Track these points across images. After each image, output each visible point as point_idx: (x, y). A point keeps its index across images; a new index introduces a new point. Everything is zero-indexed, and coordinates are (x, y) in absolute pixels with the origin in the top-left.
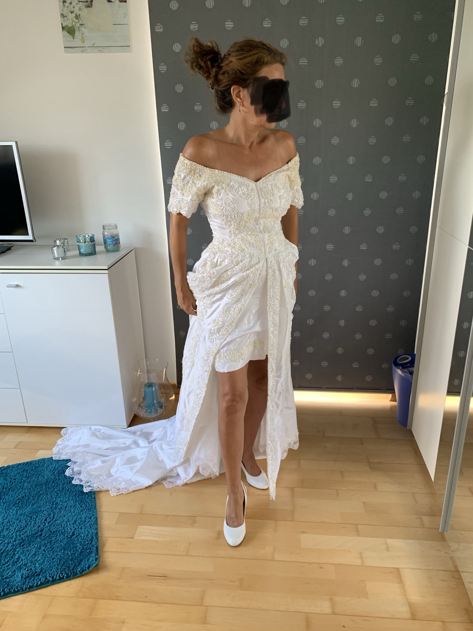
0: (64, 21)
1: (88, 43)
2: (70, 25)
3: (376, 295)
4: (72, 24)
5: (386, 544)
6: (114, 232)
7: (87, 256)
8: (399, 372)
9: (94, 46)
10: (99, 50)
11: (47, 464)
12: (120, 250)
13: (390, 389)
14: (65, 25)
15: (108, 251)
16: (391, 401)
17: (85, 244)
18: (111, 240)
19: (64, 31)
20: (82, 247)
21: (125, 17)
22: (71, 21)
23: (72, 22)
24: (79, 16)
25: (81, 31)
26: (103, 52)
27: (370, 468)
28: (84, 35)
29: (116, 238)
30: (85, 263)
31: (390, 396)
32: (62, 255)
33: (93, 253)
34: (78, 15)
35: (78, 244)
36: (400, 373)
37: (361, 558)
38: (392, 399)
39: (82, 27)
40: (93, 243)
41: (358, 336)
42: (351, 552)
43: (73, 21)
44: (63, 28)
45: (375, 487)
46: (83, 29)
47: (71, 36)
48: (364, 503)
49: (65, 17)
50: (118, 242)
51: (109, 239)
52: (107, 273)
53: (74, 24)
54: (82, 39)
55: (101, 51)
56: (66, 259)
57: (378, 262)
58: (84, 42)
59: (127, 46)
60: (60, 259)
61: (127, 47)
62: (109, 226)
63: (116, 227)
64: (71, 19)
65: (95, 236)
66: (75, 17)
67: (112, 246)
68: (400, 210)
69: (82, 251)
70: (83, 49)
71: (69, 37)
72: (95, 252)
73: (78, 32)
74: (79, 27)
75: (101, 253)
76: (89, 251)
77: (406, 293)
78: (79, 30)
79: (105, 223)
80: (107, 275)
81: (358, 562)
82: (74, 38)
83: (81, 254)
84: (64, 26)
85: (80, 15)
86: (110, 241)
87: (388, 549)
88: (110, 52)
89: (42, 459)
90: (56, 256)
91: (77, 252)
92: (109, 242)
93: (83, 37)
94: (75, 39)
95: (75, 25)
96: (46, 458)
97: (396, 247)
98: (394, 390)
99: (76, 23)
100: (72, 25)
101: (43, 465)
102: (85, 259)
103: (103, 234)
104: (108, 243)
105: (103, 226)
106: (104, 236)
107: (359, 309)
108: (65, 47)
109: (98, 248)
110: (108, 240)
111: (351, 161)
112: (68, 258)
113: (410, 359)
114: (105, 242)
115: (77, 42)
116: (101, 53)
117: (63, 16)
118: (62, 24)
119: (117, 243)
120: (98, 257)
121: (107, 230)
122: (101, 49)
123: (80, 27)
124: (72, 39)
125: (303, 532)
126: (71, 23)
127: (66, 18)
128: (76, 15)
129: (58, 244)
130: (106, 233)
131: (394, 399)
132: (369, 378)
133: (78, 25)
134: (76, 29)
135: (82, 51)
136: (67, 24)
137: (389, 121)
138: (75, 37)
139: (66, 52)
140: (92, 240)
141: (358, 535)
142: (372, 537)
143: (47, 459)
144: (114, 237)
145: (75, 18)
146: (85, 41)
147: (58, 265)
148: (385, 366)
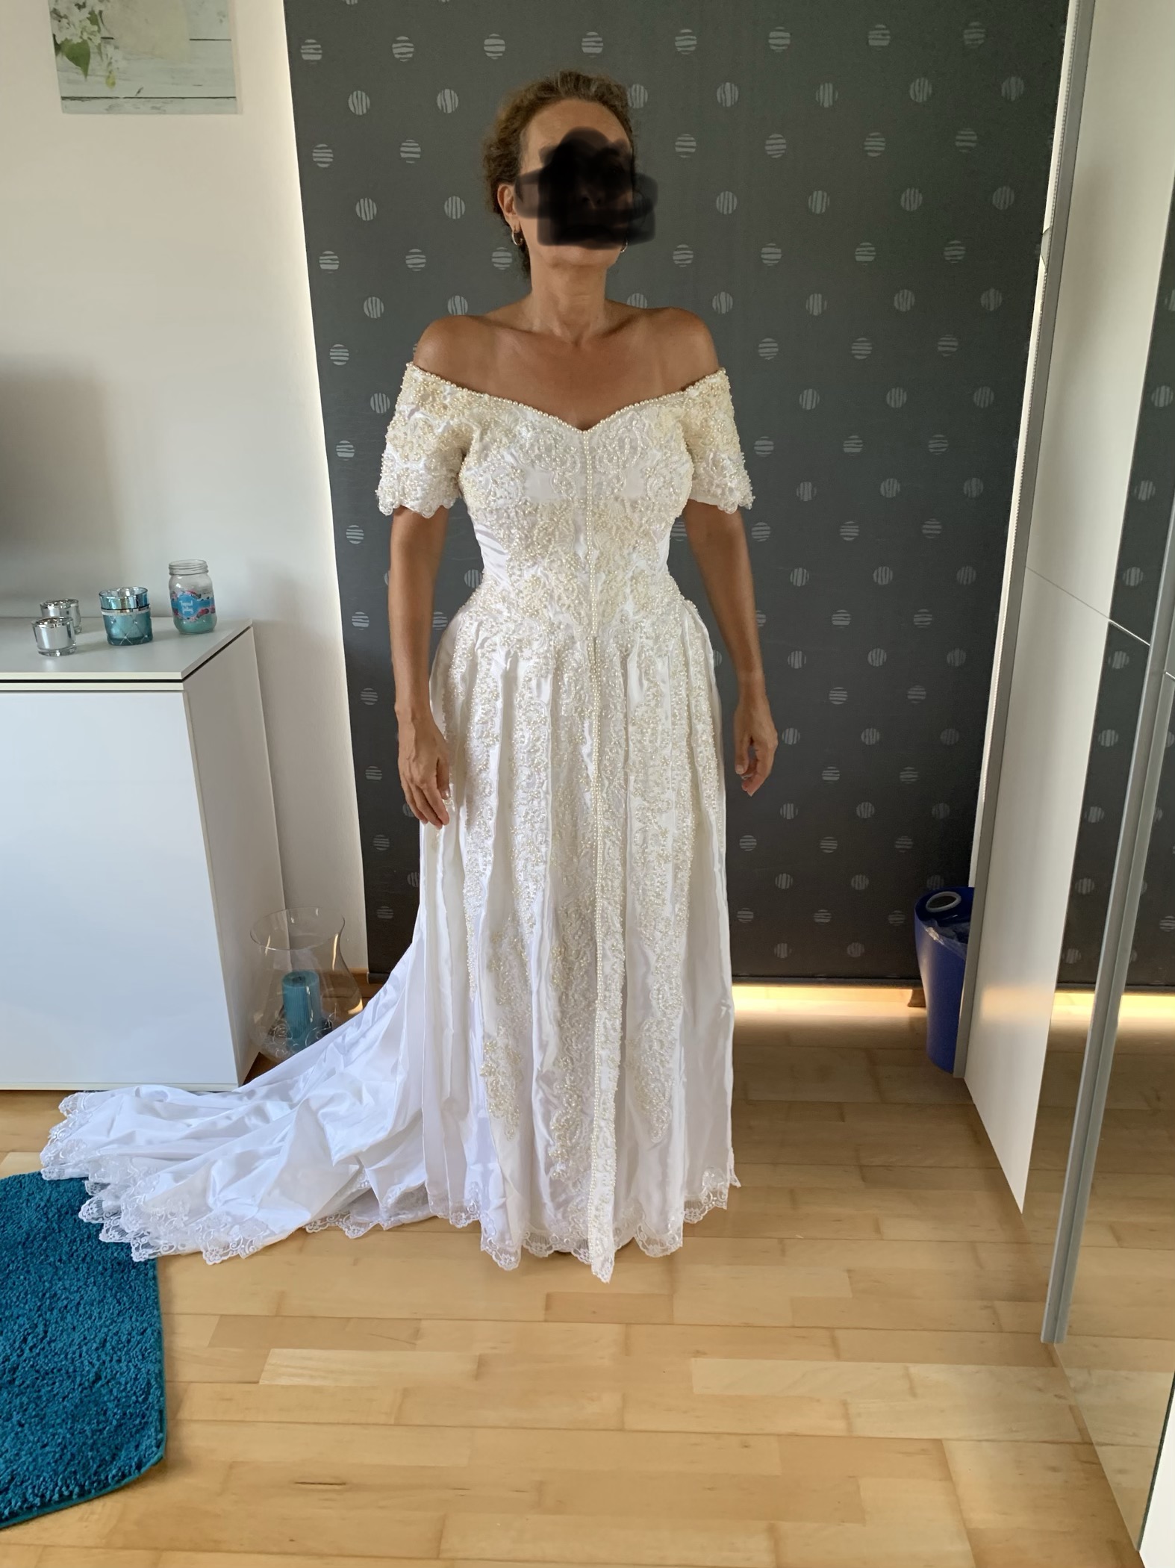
0: (60, 28)
1: (122, 89)
2: (77, 40)
3: (873, 741)
4: (81, 37)
5: (908, 1376)
6: (201, 582)
7: (129, 644)
8: (931, 935)
9: (139, 96)
10: (153, 108)
11: (27, 1189)
12: (216, 627)
13: (908, 977)
14: (63, 39)
15: (183, 632)
16: (910, 1005)
17: (122, 614)
18: (191, 604)
19: (60, 55)
20: (115, 621)
21: (221, 21)
22: (80, 30)
23: (82, 32)
24: (99, 18)
25: (104, 56)
26: (164, 112)
27: (864, 1179)
28: (115, 66)
29: (204, 597)
30: (125, 663)
31: (908, 993)
32: (63, 643)
33: (143, 637)
34: (97, 12)
35: (104, 613)
36: (935, 938)
37: (847, 1416)
38: (914, 1002)
39: (108, 46)
40: (143, 612)
41: (829, 845)
42: (818, 1401)
43: (84, 29)
44: (58, 48)
45: (877, 1229)
46: (109, 50)
47: (79, 70)
48: (849, 1271)
49: (61, 17)
50: (209, 608)
51: (188, 600)
52: (182, 689)
53: (85, 36)
54: (109, 77)
55: (159, 110)
56: (73, 653)
57: (877, 657)
58: (114, 84)
59: (228, 98)
60: (58, 654)
61: (227, 100)
62: (186, 567)
63: (205, 570)
64: (77, 24)
65: (148, 593)
66: (88, 18)
67: (193, 618)
68: (932, 527)
69: (115, 631)
70: (111, 103)
71: (75, 72)
72: (150, 634)
73: (99, 58)
74: (100, 45)
75: (166, 636)
76: (134, 632)
77: (949, 736)
78: (100, 53)
79: (176, 558)
80: (181, 694)
81: (838, 1427)
82: (86, 73)
83: (113, 641)
84: (59, 42)
85: (104, 14)
86: (190, 607)
87: (913, 1392)
88: (183, 112)
89: (15, 1178)
90: (47, 646)
91: (104, 635)
92: (188, 610)
93: (110, 72)
94: (88, 77)
95: (91, 39)
96: (26, 1173)
97: (922, 619)
98: (920, 978)
99: (92, 33)
100: (80, 41)
101: (16, 1192)
102: (123, 653)
103: (170, 587)
104: (184, 610)
105: (171, 568)
106: (173, 594)
107: (830, 775)
108: (63, 98)
109: (157, 625)
110: (183, 604)
111: (809, 403)
112: (80, 652)
113: (958, 900)
114: (176, 610)
115: (94, 85)
116: (160, 113)
117: (56, 14)
118: (54, 36)
119: (207, 611)
120: (157, 647)
121: (180, 578)
122: (158, 103)
123: (102, 45)
124: (82, 77)
125: (698, 1353)
126: (80, 34)
127: (64, 21)
128: (92, 13)
129: (52, 615)
130: (178, 585)
131: (917, 1002)
132: (855, 950)
133: (97, 40)
134: (91, 50)
135: (110, 110)
136: (69, 38)
137: (904, 301)
138: (89, 72)
139: (65, 110)
140: (142, 602)
141: (838, 1356)
142: (872, 1360)
143: (29, 1175)
144: (200, 596)
145: (88, 22)
146: (117, 81)
147: (51, 669)
148: (896, 918)
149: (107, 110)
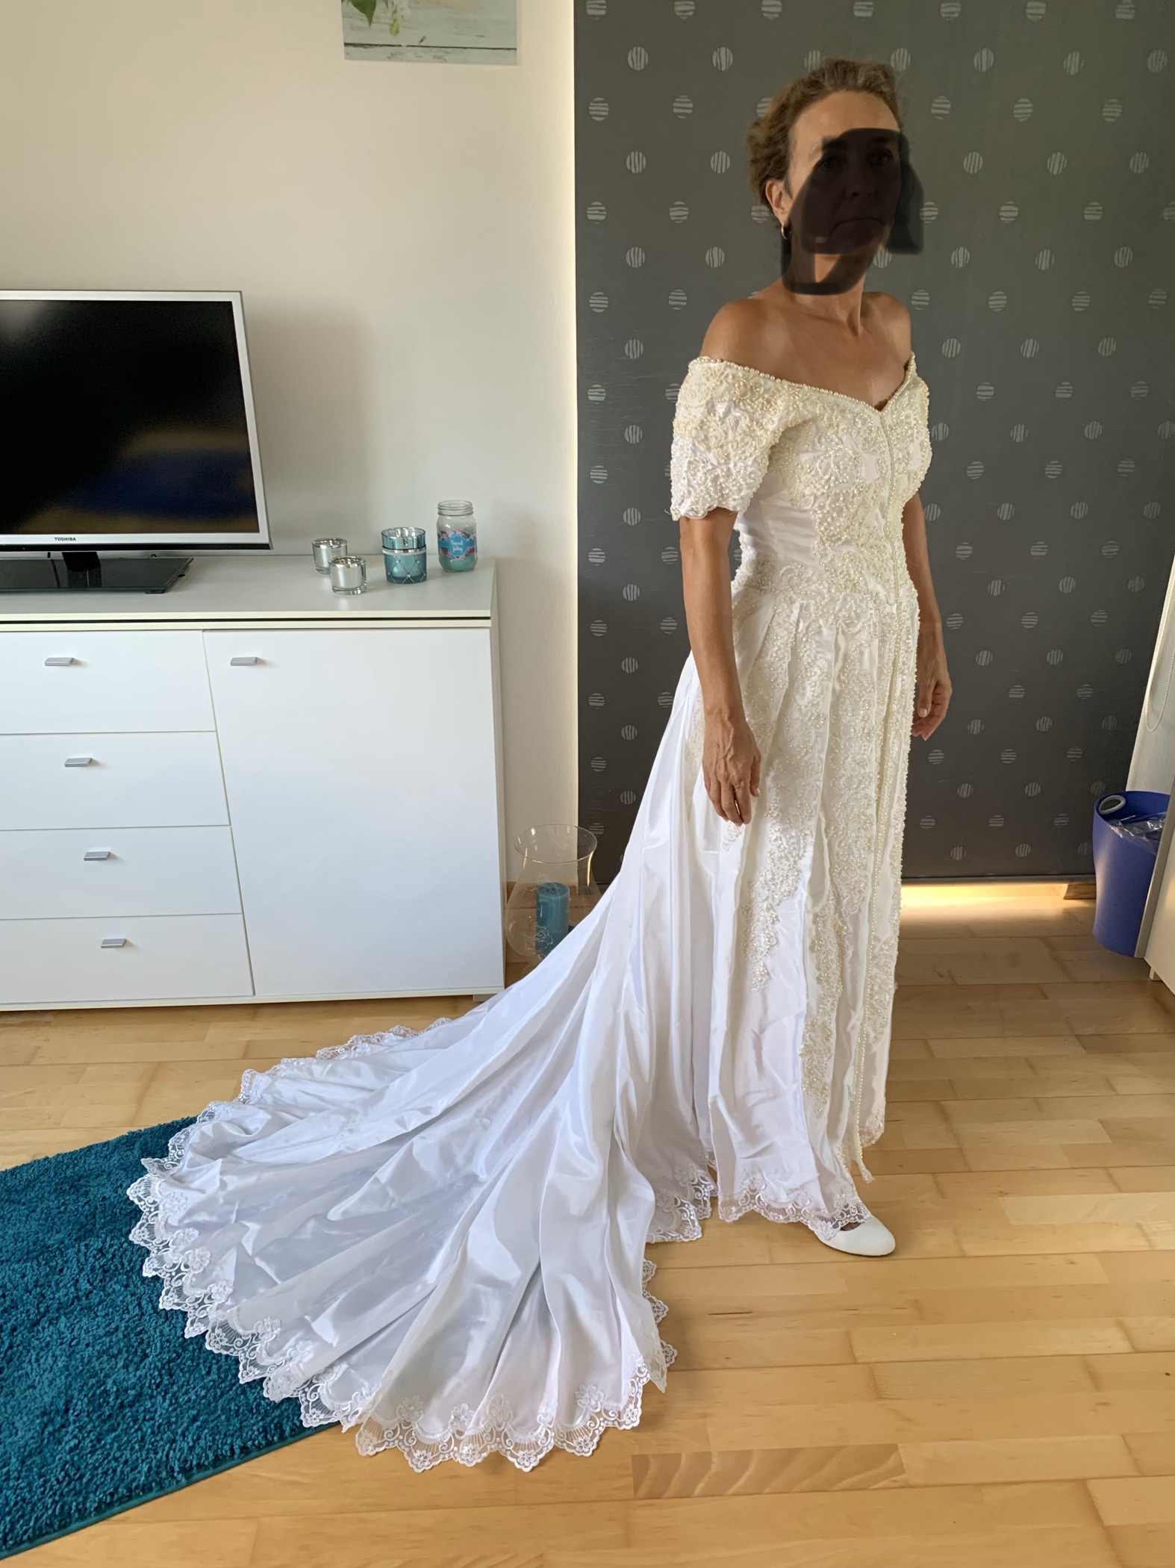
1: (406, 37)
3: (1057, 662)
6: (464, 522)
8: (1111, 831)
9: (422, 44)
10: (435, 57)
13: (1077, 872)
15: (447, 571)
16: (1066, 899)
18: (461, 543)
19: (345, 4)
20: (396, 561)
25: (390, 5)
26: (445, 61)
28: (398, 15)
29: (470, 537)
30: (401, 601)
31: (1063, 887)
32: (356, 581)
33: (420, 575)
38: (1071, 894)
40: (422, 551)
41: (1008, 757)
47: (364, 17)
50: (473, 548)
52: (490, 625)
54: (392, 25)
55: (440, 59)
57: (1067, 585)
58: (397, 32)
59: (508, 49)
60: (358, 591)
61: (508, 51)
62: (454, 507)
63: (469, 510)
67: (461, 557)
68: (1127, 466)
69: (395, 570)
70: (393, 50)
71: (360, 20)
72: (425, 573)
73: (383, 5)
75: (436, 575)
76: (415, 571)
77: (1122, 656)
78: (386, 1)
80: (488, 631)
82: (371, 21)
83: (392, 579)
88: (465, 62)
90: (342, 584)
91: (384, 574)
92: (455, 549)
93: (395, 20)
94: (373, 25)
97: (1110, 550)
102: (403, 592)
103: (440, 528)
105: (440, 508)
106: (442, 534)
107: (1016, 693)
108: (347, 44)
109: (429, 565)
110: (453, 543)
111: (1030, 352)
112: (371, 590)
113: (1123, 802)
114: (446, 549)
115: (378, 32)
116: (442, 62)
119: (471, 550)
120: (429, 585)
121: (449, 518)
122: (440, 52)
124: (367, 23)
125: (1002, 1194)
130: (447, 526)
132: (1023, 851)
135: (392, 57)
138: (374, 19)
139: (348, 56)
140: (421, 542)
146: (401, 29)
147: (345, 608)
148: (1059, 821)
149: (388, 57)
